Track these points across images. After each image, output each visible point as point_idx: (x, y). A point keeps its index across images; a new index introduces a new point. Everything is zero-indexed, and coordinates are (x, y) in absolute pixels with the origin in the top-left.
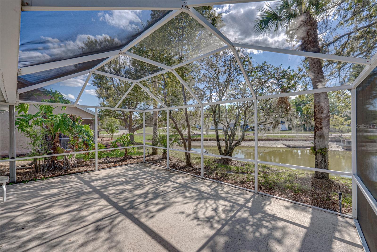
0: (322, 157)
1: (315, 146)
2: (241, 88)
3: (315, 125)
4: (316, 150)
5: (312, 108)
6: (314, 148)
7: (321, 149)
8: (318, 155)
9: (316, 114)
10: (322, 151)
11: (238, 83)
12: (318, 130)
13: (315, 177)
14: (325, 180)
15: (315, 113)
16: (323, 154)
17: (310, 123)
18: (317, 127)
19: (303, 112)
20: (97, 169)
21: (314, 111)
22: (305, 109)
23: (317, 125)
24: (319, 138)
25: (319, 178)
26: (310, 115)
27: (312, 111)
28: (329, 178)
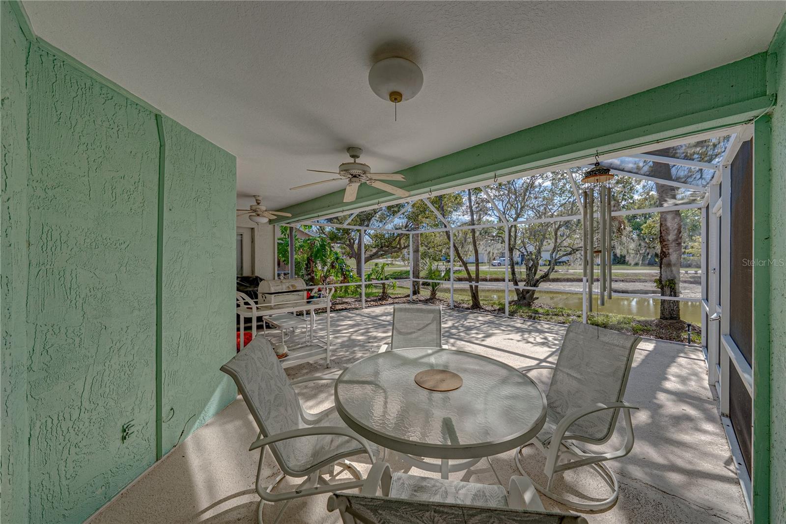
0: (671, 292)
1: (661, 277)
2: (544, 197)
3: (662, 250)
4: (663, 283)
5: (658, 225)
6: (660, 281)
7: (669, 280)
8: (665, 288)
9: (663, 235)
10: (670, 283)
11: (541, 189)
12: (665, 257)
13: (661, 318)
14: (675, 321)
15: (661, 233)
16: (672, 286)
17: (654, 248)
18: (663, 252)
19: (642, 232)
20: (364, 307)
21: (660, 230)
22: (646, 227)
23: (664, 250)
24: (667, 267)
25: (667, 319)
26: (655, 237)
27: (656, 230)
28: (679, 318)
